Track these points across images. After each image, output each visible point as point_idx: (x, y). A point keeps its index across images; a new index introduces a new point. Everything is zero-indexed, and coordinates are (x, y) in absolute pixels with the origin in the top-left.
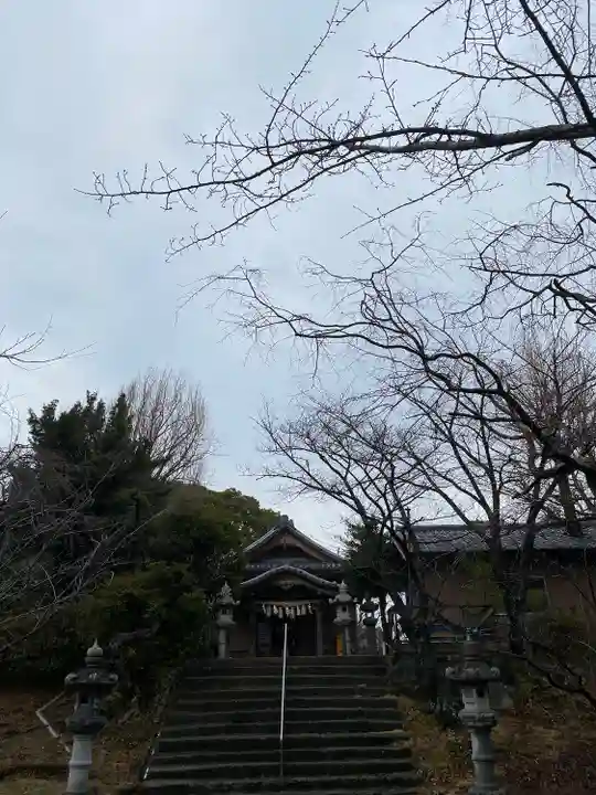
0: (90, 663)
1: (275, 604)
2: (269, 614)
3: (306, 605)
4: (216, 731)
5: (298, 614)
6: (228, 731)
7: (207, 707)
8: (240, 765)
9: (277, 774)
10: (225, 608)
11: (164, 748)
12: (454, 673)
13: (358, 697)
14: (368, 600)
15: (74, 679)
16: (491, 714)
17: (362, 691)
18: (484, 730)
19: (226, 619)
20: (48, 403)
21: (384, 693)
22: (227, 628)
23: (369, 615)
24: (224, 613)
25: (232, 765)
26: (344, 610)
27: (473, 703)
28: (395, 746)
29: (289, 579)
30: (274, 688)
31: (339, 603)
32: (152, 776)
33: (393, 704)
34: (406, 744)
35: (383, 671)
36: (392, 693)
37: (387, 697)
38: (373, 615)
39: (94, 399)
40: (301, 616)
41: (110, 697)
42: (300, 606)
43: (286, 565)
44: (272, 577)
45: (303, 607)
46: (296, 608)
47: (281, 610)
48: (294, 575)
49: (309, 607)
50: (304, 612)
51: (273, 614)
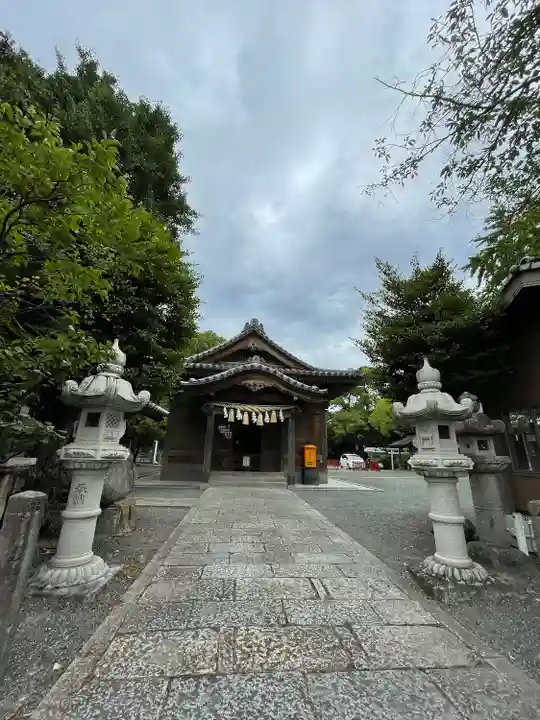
1: (239, 407)
2: (231, 419)
3: (277, 412)
29: (259, 379)
40: (270, 424)
42: (270, 413)
43: (256, 362)
44: (237, 374)
45: (274, 414)
46: (264, 414)
47: (246, 415)
48: (266, 375)
49: (281, 413)
50: (274, 420)
51: (236, 419)
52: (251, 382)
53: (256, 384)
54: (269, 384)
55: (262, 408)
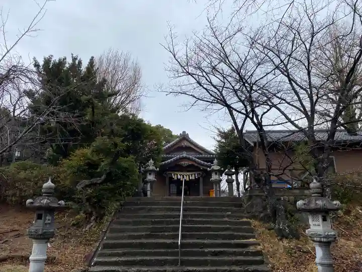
0: (45, 193)
1: (179, 173)
2: (176, 178)
3: (195, 174)
4: (139, 237)
5: (191, 178)
6: (147, 237)
7: (135, 223)
8: (153, 258)
9: (177, 265)
10: (151, 172)
11: (106, 246)
12: (305, 204)
13: (226, 219)
14: (229, 170)
15: (32, 203)
16: (333, 233)
17: (228, 216)
18: (327, 244)
19: (151, 177)
20: (47, 56)
21: (242, 217)
22: (152, 182)
23: (230, 177)
24: (150, 174)
25: (148, 258)
26: (216, 174)
27: (319, 225)
28: (252, 249)
29: (186, 161)
30: (177, 213)
31: (213, 170)
32: (97, 264)
33: (249, 224)
34: (259, 248)
35: (241, 206)
36: (247, 218)
37: (245, 220)
38: (232, 177)
39: (76, 59)
40: (192, 179)
41: (78, 216)
42: (192, 175)
43: (184, 154)
44: (177, 160)
45: (193, 175)
46: (189, 176)
47: (182, 176)
48: (189, 159)
49: (196, 175)
50: (193, 178)
51: (177, 178)
52: (183, 163)
53: (185, 163)
54: (190, 163)
55: (188, 173)
